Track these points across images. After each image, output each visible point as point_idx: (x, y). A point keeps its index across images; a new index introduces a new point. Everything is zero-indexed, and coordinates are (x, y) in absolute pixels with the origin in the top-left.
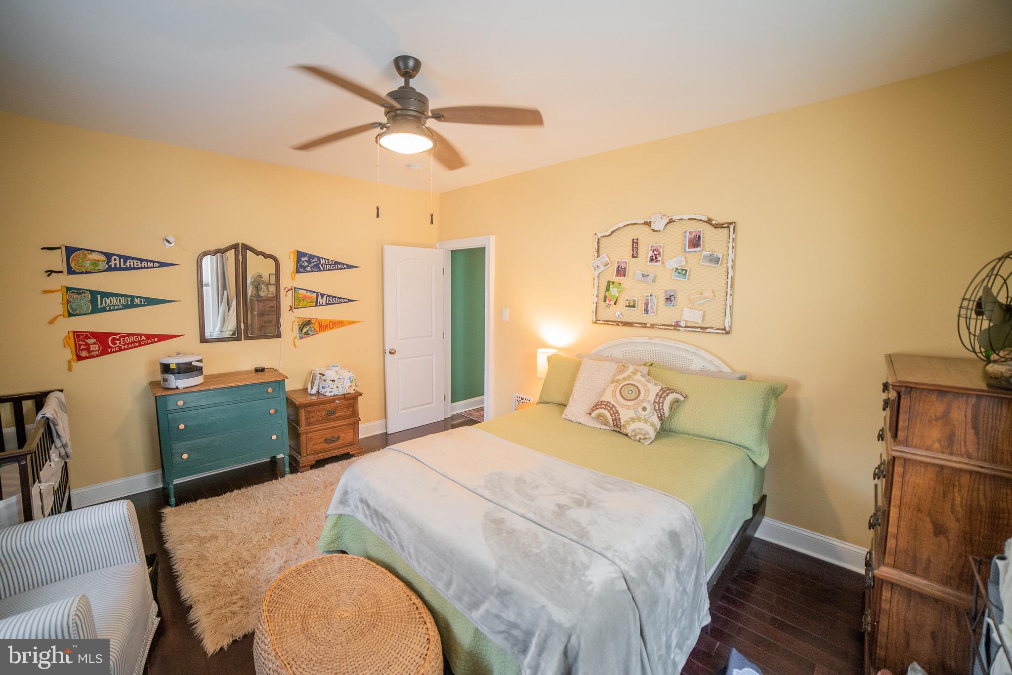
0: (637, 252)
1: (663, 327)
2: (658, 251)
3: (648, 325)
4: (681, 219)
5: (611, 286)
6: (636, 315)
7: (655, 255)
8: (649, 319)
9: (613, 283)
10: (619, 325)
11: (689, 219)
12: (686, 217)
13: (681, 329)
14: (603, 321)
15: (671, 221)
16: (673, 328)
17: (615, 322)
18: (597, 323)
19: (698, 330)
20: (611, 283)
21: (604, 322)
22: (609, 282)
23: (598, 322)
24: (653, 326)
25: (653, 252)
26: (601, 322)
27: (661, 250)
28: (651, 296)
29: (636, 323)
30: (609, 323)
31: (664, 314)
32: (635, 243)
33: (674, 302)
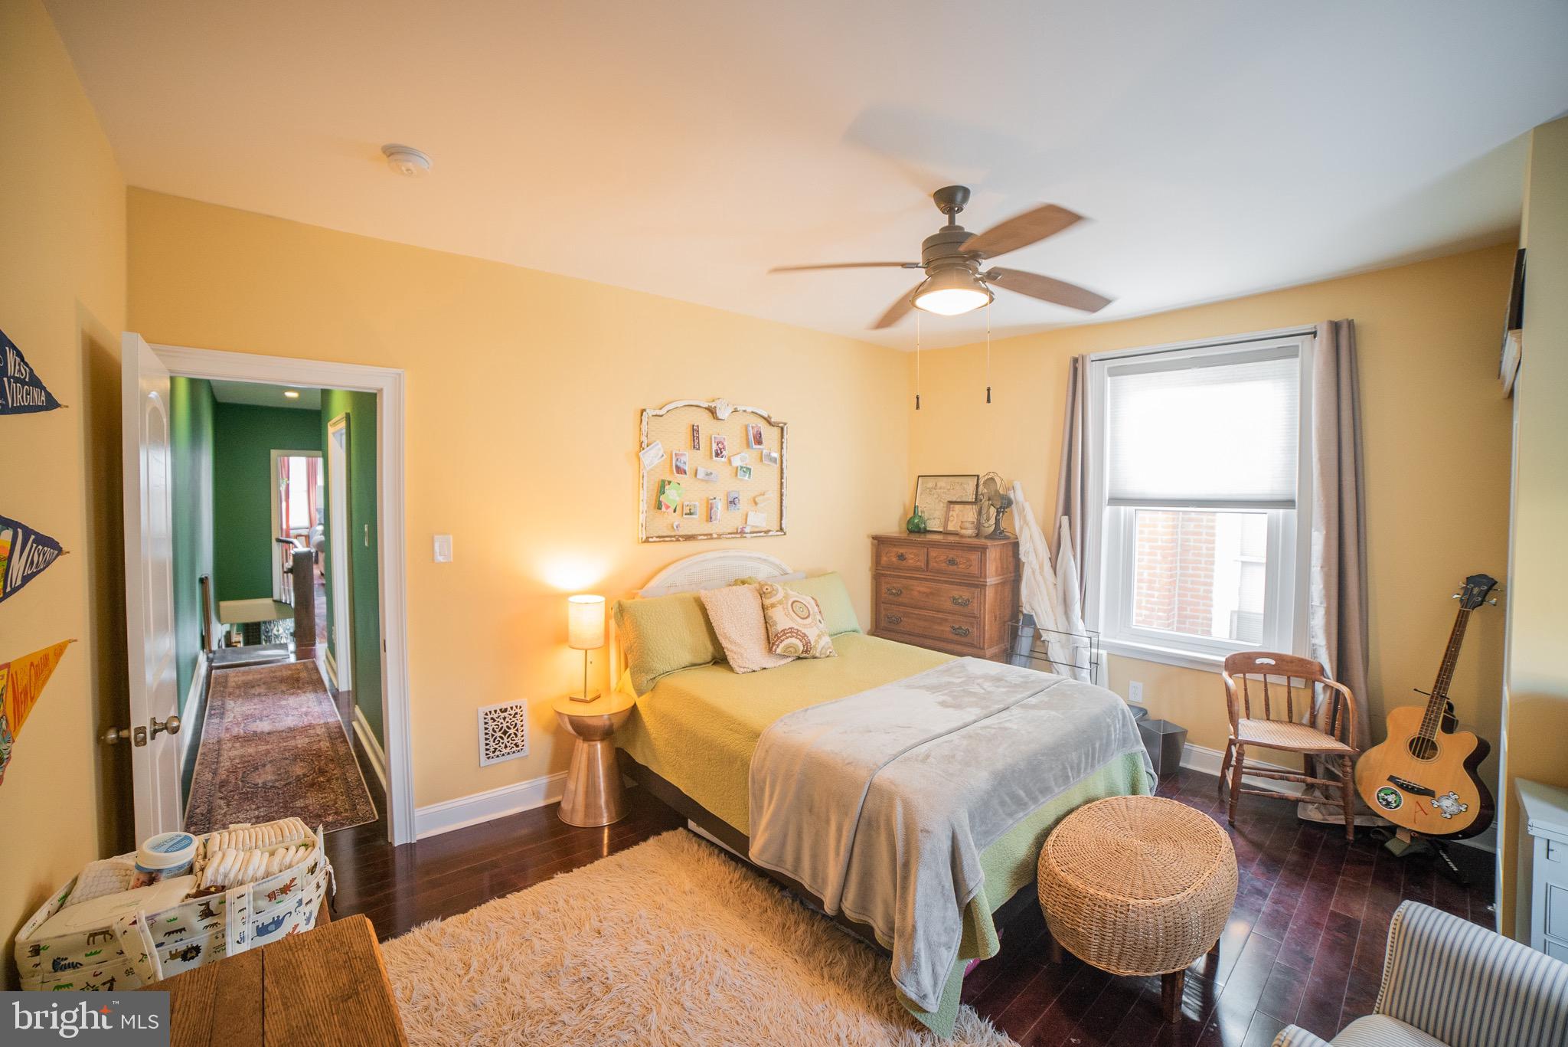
0: (698, 443)
1: (730, 536)
2: (723, 444)
3: (715, 536)
4: (745, 411)
5: (667, 487)
6: (694, 525)
7: (720, 449)
8: (713, 528)
9: (669, 482)
10: (679, 541)
11: (752, 412)
12: (749, 409)
13: (747, 535)
14: (657, 537)
15: (736, 411)
16: (739, 536)
17: (674, 536)
18: (649, 542)
19: (762, 534)
20: (667, 483)
21: (658, 539)
22: (663, 481)
23: (650, 540)
24: (719, 536)
25: (718, 444)
26: (655, 539)
27: (725, 444)
28: (715, 498)
29: (701, 535)
30: (667, 539)
31: (725, 520)
32: (695, 431)
33: (738, 505)
